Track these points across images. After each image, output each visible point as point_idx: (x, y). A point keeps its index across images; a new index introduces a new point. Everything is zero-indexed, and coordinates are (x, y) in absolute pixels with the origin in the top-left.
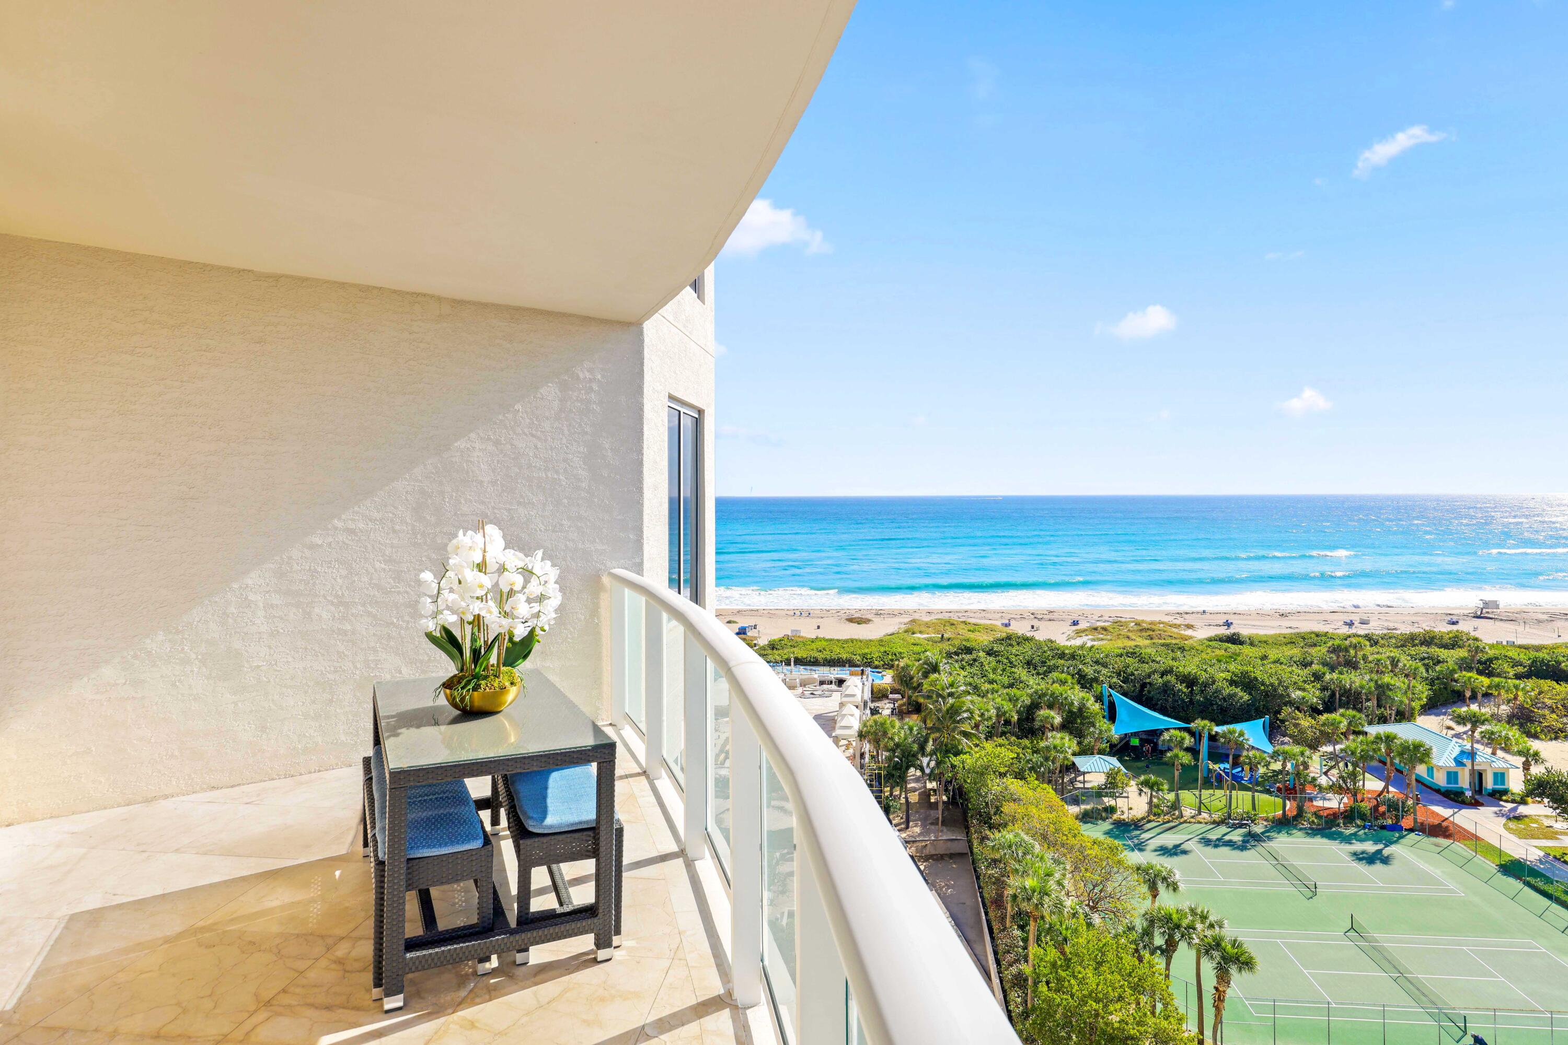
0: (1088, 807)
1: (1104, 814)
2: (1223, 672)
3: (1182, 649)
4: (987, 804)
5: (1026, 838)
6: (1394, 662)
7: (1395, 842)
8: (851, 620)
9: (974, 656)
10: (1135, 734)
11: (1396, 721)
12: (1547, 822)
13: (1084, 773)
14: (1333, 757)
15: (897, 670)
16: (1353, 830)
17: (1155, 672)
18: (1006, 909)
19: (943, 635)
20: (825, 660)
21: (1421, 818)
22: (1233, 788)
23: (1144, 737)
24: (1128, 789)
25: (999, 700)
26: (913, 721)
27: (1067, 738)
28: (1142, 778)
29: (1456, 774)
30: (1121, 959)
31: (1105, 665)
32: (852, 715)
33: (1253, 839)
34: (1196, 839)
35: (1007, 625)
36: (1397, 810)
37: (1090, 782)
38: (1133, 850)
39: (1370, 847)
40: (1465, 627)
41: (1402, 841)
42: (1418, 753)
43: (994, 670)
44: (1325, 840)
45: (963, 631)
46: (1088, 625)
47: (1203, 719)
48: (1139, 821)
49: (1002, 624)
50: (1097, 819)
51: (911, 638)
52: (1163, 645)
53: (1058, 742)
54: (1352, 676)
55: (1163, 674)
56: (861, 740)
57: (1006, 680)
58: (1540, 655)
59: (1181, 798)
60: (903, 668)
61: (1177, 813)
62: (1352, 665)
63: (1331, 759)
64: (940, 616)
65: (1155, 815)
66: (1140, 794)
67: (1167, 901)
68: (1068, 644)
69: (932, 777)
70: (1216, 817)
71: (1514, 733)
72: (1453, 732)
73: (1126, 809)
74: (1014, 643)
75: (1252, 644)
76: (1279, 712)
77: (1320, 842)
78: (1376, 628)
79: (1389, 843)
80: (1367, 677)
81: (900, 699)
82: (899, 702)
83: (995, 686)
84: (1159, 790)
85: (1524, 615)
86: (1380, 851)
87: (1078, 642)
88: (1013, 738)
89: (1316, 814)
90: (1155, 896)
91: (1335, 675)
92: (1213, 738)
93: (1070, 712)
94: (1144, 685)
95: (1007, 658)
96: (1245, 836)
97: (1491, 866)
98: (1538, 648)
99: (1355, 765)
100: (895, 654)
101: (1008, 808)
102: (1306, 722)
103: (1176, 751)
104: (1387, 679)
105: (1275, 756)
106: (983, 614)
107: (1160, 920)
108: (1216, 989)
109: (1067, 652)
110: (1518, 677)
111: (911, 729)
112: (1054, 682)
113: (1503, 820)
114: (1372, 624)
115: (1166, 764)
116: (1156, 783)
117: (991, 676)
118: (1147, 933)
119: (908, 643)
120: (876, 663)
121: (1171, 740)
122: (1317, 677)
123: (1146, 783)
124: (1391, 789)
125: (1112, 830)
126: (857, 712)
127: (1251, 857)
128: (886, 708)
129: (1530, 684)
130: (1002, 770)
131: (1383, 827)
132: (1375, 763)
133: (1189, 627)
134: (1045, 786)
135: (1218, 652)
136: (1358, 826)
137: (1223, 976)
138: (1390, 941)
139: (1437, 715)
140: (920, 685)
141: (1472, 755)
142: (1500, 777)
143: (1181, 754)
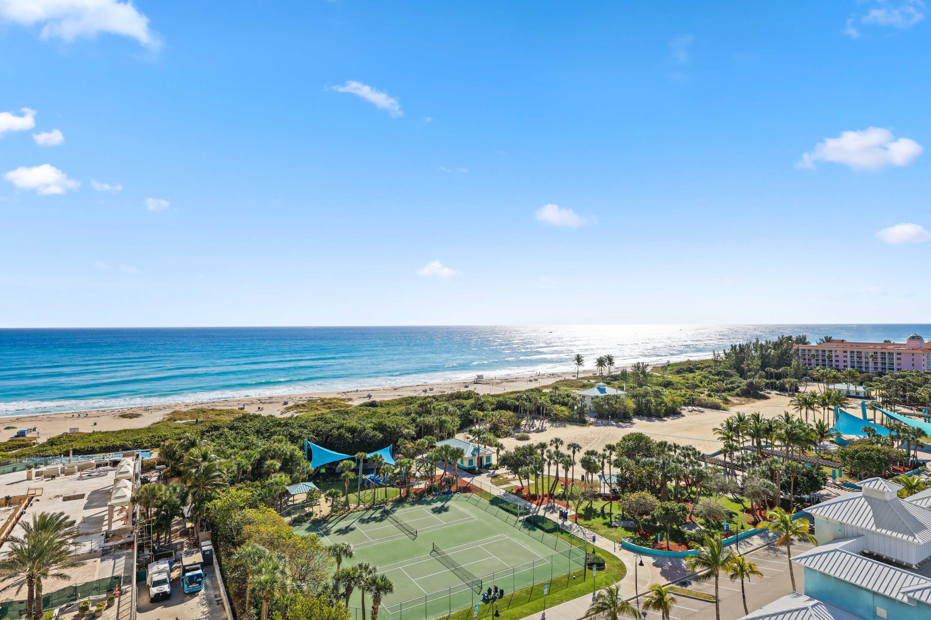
0: (296, 516)
1: (306, 518)
2: (369, 423)
3: (347, 413)
4: (231, 529)
5: (259, 547)
6: (446, 409)
7: (450, 500)
8: (124, 416)
9: (221, 431)
10: (322, 466)
11: (448, 438)
12: (505, 476)
13: (294, 495)
14: (422, 461)
15: (163, 449)
16: (431, 498)
17: (334, 428)
18: (245, 598)
19: (197, 420)
20: (102, 447)
21: (459, 485)
22: (376, 487)
23: (327, 466)
24: (320, 500)
25: (239, 459)
26: (174, 482)
27: (284, 476)
28: (328, 492)
29: (472, 460)
31: (305, 427)
32: (126, 487)
33: (386, 513)
34: (357, 521)
35: (242, 409)
36: (449, 483)
37: (297, 500)
38: (323, 536)
39: (439, 504)
40: (471, 388)
41: (452, 498)
42: (458, 453)
43: (235, 439)
44: (420, 506)
45: (212, 416)
46: (293, 404)
47: (361, 452)
48: (326, 517)
49: (239, 408)
50: (301, 522)
51: (173, 424)
52: (336, 411)
53: (277, 479)
54: (429, 418)
55: (338, 429)
56: (133, 504)
57: (243, 445)
58: (501, 399)
59: (349, 498)
60: (168, 447)
61: (347, 508)
62: (429, 412)
63: (420, 462)
64: (195, 407)
65: (335, 512)
66: (327, 502)
68: (282, 416)
69: (191, 519)
70: (367, 505)
71: (491, 437)
72: (469, 440)
73: (318, 512)
74: (248, 420)
75: (382, 406)
76: (397, 442)
77: (417, 507)
78: (436, 392)
79: (448, 500)
80: (436, 418)
81: (165, 468)
82: (164, 471)
83: (236, 450)
84: (337, 497)
85: (492, 381)
86: (443, 506)
87: (288, 415)
88: (249, 482)
89: (415, 493)
90: (339, 564)
91: (422, 419)
92: (365, 461)
93: (285, 459)
94: (327, 437)
95: (244, 430)
96: (382, 513)
97: (487, 502)
98: (499, 396)
99: (432, 464)
100: (161, 437)
101: (247, 529)
102: (409, 445)
103: (347, 472)
104: (444, 417)
105: (396, 466)
106: (226, 403)
107: (343, 577)
108: (373, 607)
109: (282, 422)
110: (493, 410)
111: (175, 489)
112: (275, 442)
113: (490, 478)
114: (434, 390)
115: (341, 480)
116: (336, 493)
117: (233, 443)
118: (336, 587)
119: (171, 428)
120: (145, 445)
121: (343, 467)
122: (414, 420)
123: (330, 494)
124: (447, 473)
125: (310, 527)
126: (130, 484)
127: (386, 524)
128: (153, 477)
129: (496, 413)
130: (242, 505)
131: (444, 493)
132: (440, 461)
133: (350, 400)
134: (270, 509)
135: (365, 412)
136: (433, 495)
137: (377, 599)
138: (450, 551)
139: (463, 432)
140: (181, 457)
141: (478, 450)
142: (489, 458)
143: (350, 474)
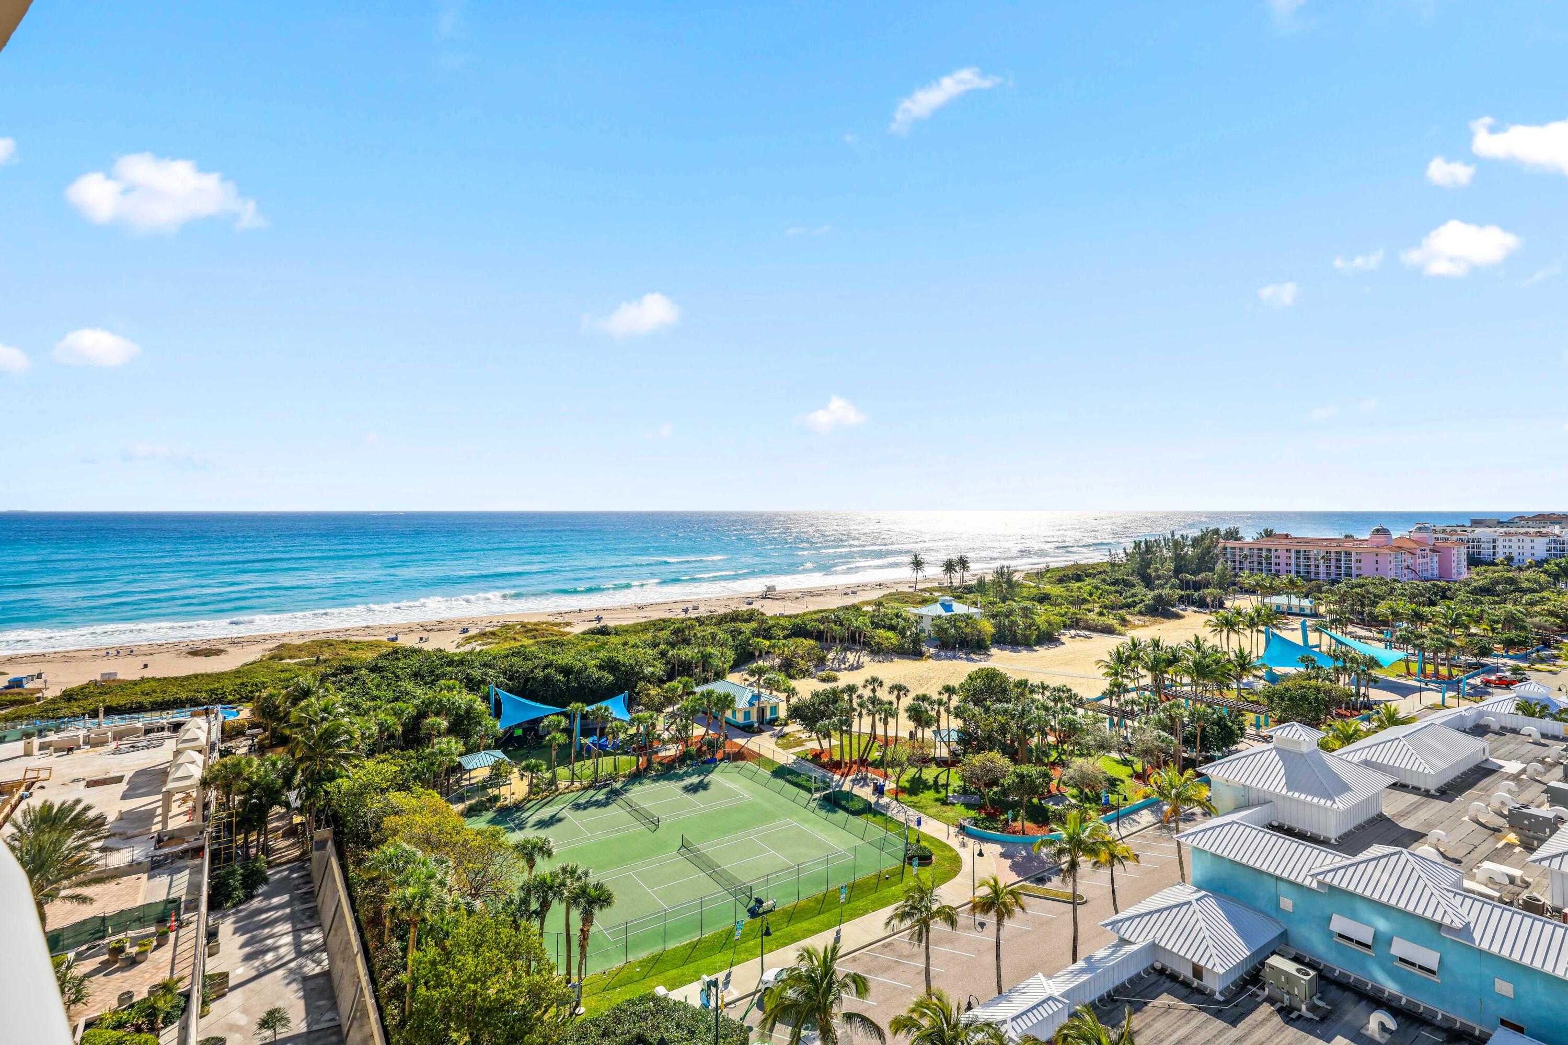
0: (473, 801)
1: (488, 805)
2: (593, 659)
3: (561, 644)
4: (366, 824)
5: (407, 846)
6: (714, 636)
7: (712, 771)
8: (195, 653)
9: (355, 674)
10: (518, 726)
11: (715, 680)
12: (798, 735)
13: (470, 771)
14: (673, 715)
15: (258, 702)
16: (684, 769)
17: (536, 668)
18: (384, 925)
19: (318, 658)
20: (155, 703)
21: (728, 750)
22: (600, 755)
23: (526, 726)
24: (511, 776)
25: (382, 716)
26: (275, 754)
27: (454, 741)
28: (524, 763)
29: (749, 712)
30: (499, 934)
31: (492, 667)
32: (193, 763)
33: (615, 794)
34: (569, 806)
35: (393, 640)
36: (713, 747)
37: (475, 777)
38: (514, 831)
39: (695, 779)
40: (756, 606)
41: (716, 769)
42: (726, 701)
43: (378, 687)
44: (666, 782)
45: (344, 651)
46: (478, 631)
47: (577, 702)
48: (520, 802)
49: (389, 639)
50: (481, 811)
51: (277, 665)
52: (545, 642)
53: (444, 746)
54: (686, 650)
55: (544, 668)
56: (204, 789)
57: (391, 695)
58: (798, 621)
59: (557, 773)
60: (265, 699)
61: (554, 787)
62: (686, 642)
63: (671, 717)
64: (316, 638)
65: (534, 794)
66: (522, 779)
67: (543, 867)
68: (458, 651)
69: (300, 811)
70: (585, 783)
71: (781, 677)
72: (747, 683)
73: (508, 795)
74: (401, 657)
75: (617, 634)
76: (635, 687)
77: (662, 783)
78: (703, 612)
79: (708, 772)
80: (696, 650)
81: (261, 734)
82: (260, 737)
83: (379, 702)
84: (538, 771)
85: (789, 595)
86: (702, 781)
87: (467, 648)
88: (397, 752)
89: (660, 763)
90: (531, 867)
91: (675, 652)
92: (584, 717)
93: (457, 715)
94: (527, 680)
95: (393, 673)
96: (608, 793)
97: (767, 773)
98: (796, 617)
99: (687, 719)
100: (256, 685)
101: (389, 822)
102: (653, 692)
103: (553, 734)
104: (709, 649)
105: (631, 723)
106: (368, 631)
107: (536, 887)
108: (582, 930)
109: (456, 659)
110: (785, 638)
111: (274, 764)
112: (441, 690)
113: (775, 739)
114: (701, 609)
115: (545, 747)
116: (536, 766)
117: (375, 693)
118: (525, 902)
119: (274, 671)
120: (230, 697)
121: (549, 725)
122: (663, 654)
123: (527, 768)
124: (710, 732)
125: (495, 817)
126: (200, 758)
127: (614, 810)
128: (241, 747)
129: (791, 641)
130: (384, 786)
131: (704, 762)
132: (700, 715)
133: (568, 624)
134: (430, 791)
135: (590, 643)
136: (688, 765)
137: (587, 918)
138: (706, 847)
139: (739, 672)
140: (287, 714)
141: (757, 697)
142: (774, 709)
143: (558, 735)
